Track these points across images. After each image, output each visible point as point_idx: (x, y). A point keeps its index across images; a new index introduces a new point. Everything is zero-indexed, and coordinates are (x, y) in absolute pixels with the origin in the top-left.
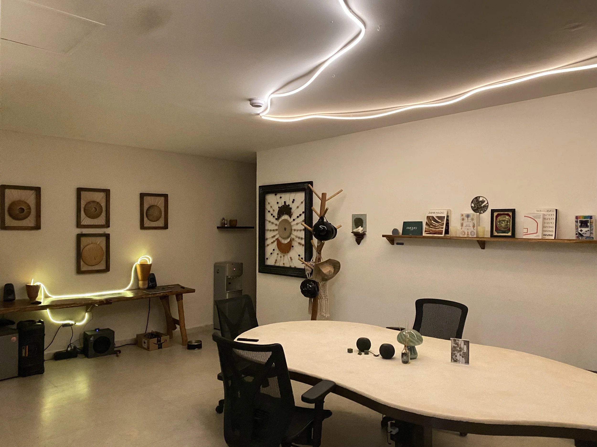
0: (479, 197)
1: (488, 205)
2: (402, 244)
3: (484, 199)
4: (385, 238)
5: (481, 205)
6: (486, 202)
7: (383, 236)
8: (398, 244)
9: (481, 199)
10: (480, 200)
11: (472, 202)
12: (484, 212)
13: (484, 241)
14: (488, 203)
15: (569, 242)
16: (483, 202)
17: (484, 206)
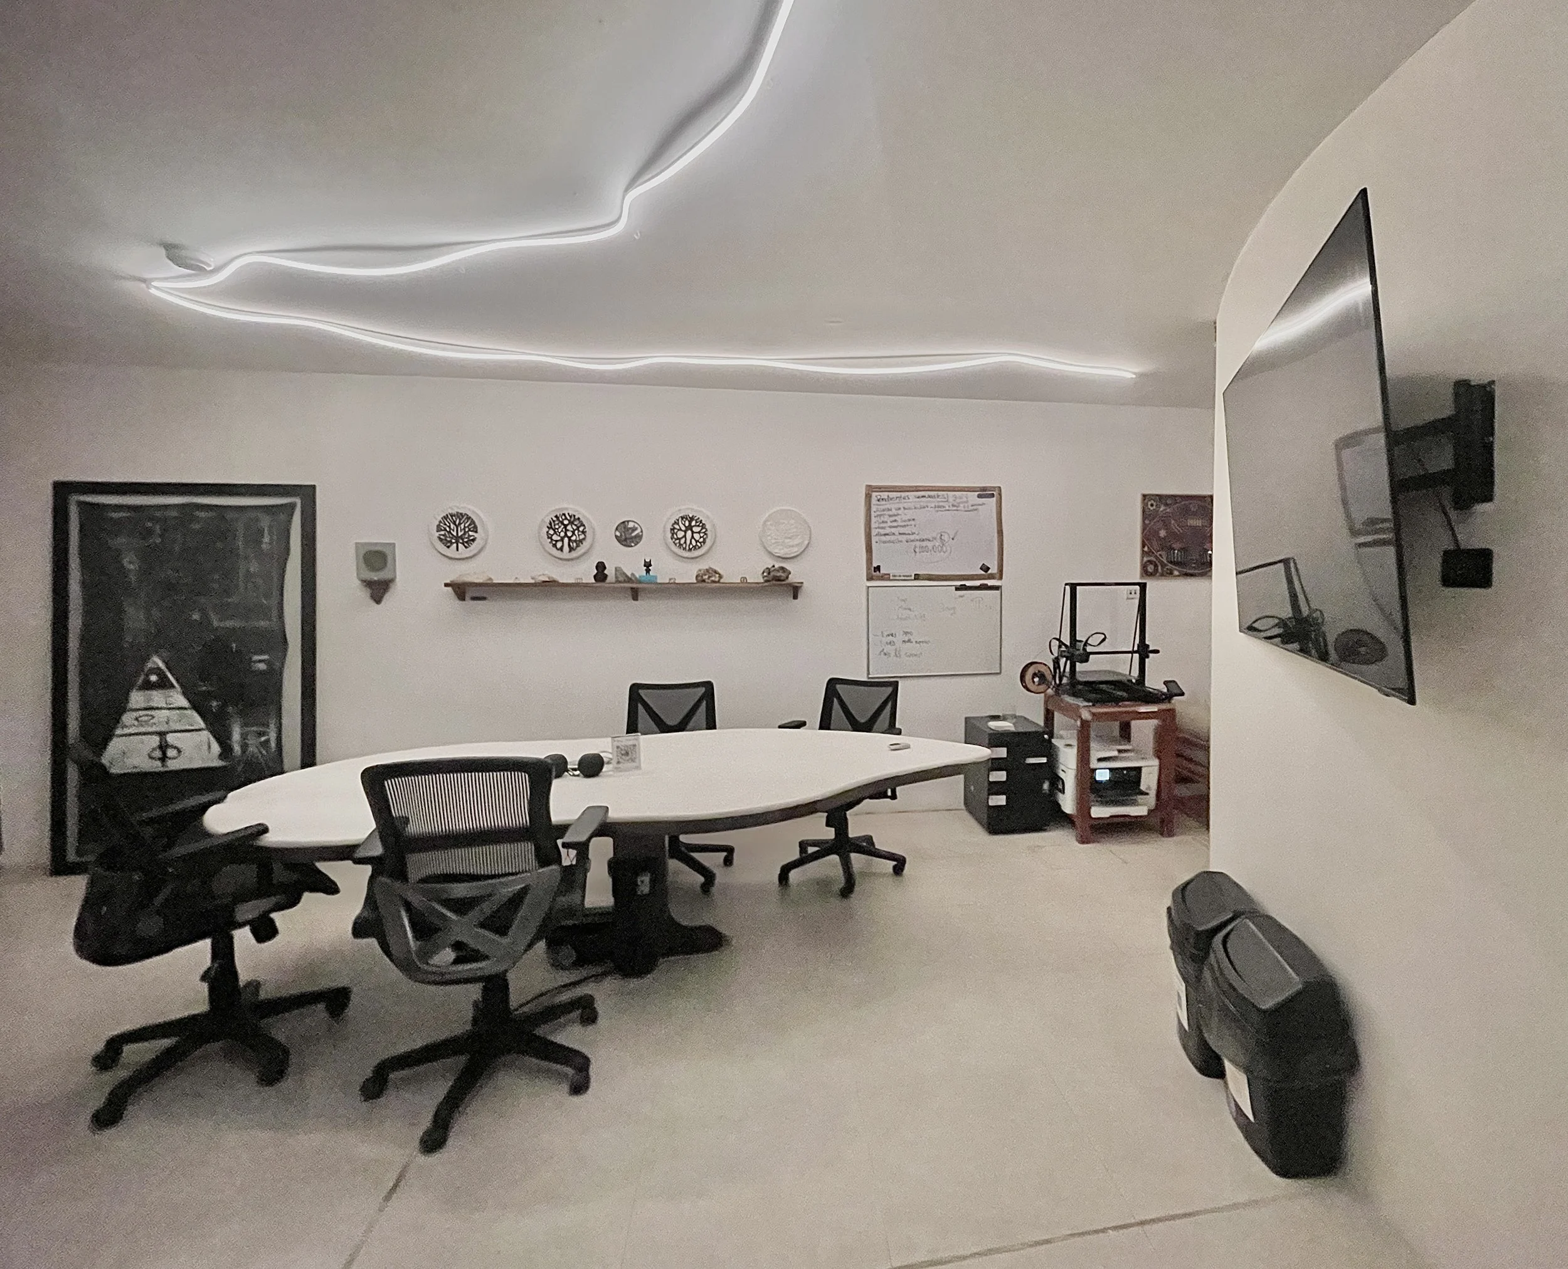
0: (628, 521)
1: (642, 535)
2: (484, 599)
3: (636, 526)
4: (450, 589)
5: (631, 534)
6: (639, 531)
7: (446, 585)
8: (474, 599)
9: (631, 525)
10: (629, 526)
11: (617, 529)
12: (636, 545)
13: (638, 588)
14: (642, 532)
15: (755, 585)
16: (634, 529)
17: (636, 537)
